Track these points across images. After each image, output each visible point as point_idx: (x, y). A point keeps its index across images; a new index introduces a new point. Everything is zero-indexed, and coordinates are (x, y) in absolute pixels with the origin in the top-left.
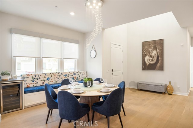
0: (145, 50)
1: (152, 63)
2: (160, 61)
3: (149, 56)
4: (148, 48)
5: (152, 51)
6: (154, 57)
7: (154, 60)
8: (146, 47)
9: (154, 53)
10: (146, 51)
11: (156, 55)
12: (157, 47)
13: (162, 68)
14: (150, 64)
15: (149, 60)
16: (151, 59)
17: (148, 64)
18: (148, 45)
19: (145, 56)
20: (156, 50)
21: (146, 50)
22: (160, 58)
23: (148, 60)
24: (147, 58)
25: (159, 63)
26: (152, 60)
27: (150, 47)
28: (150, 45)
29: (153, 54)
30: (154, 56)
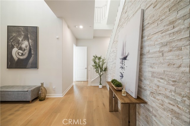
0: (12, 38)
1: (22, 57)
2: (33, 56)
3: (17, 47)
4: (17, 36)
5: (22, 40)
6: (25, 50)
7: (25, 55)
8: (14, 34)
9: (25, 44)
10: (14, 40)
11: (28, 47)
12: (29, 36)
13: (35, 66)
14: (19, 59)
15: (18, 53)
16: (22, 52)
17: (16, 58)
18: (17, 32)
19: (13, 47)
20: (28, 41)
21: (14, 39)
22: (34, 50)
23: (17, 54)
24: (15, 50)
25: (32, 58)
26: (22, 55)
27: (20, 35)
28: (19, 32)
29: (23, 46)
30: (25, 48)
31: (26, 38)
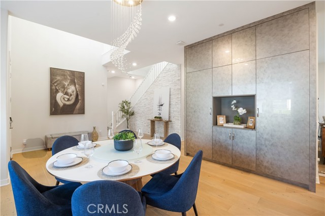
0: (55, 82)
1: (68, 103)
2: (80, 101)
3: (63, 92)
4: (62, 80)
5: (68, 85)
6: (71, 95)
7: (71, 100)
8: (58, 78)
9: (71, 89)
10: (58, 84)
11: (75, 92)
12: (76, 81)
13: (82, 111)
14: (64, 105)
15: (64, 98)
16: (68, 97)
17: (61, 104)
18: (62, 75)
19: (57, 91)
20: (75, 86)
21: (58, 82)
22: (80, 96)
23: (62, 99)
25: (79, 103)
26: (69, 100)
27: (65, 79)
28: (64, 75)
29: (70, 91)
30: (72, 93)
31: (73, 82)
